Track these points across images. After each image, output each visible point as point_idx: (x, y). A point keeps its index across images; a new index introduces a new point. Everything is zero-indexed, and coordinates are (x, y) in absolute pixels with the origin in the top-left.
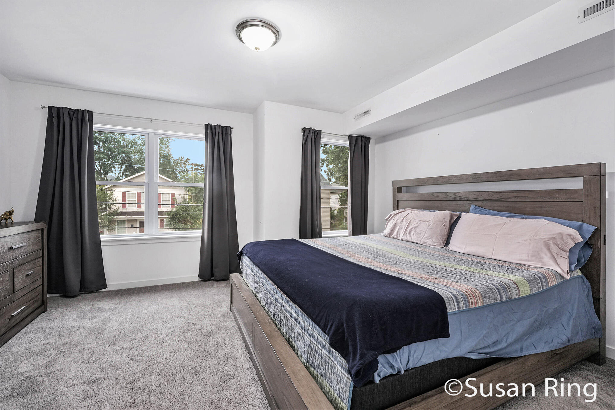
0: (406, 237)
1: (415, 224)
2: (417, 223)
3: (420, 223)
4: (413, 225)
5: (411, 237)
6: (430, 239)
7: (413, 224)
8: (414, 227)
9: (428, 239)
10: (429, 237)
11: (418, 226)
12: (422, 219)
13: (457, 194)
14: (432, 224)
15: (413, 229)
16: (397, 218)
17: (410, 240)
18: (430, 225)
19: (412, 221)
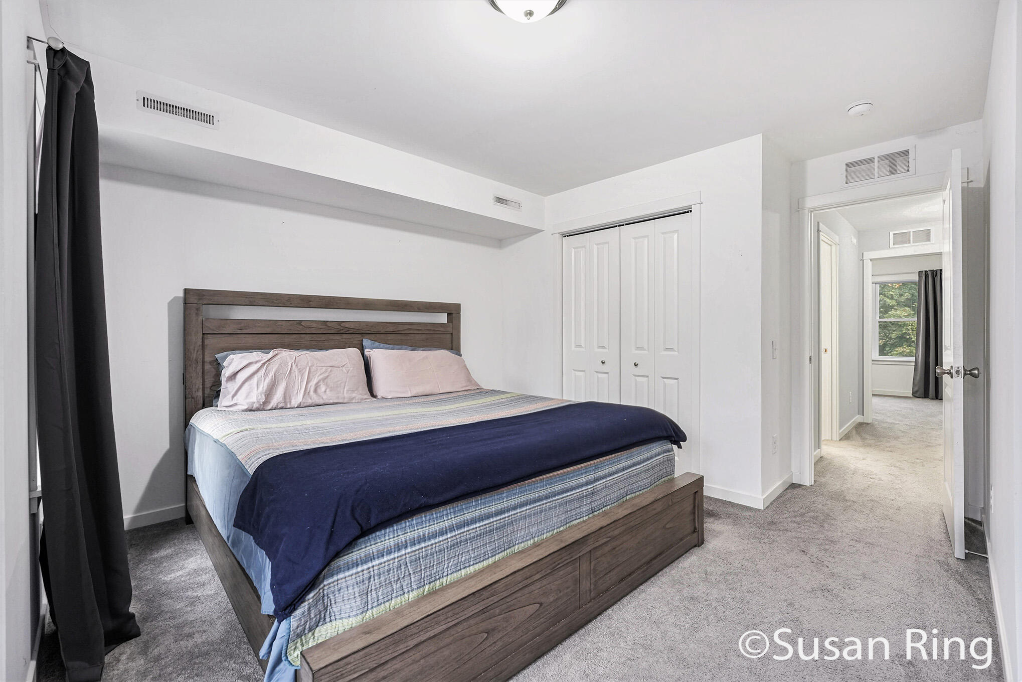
0: (311, 398)
1: (321, 374)
2: (326, 371)
3: (331, 371)
4: (319, 376)
5: (320, 396)
6: (356, 392)
7: (318, 374)
8: (322, 379)
9: (353, 391)
10: (354, 389)
11: (328, 376)
12: (331, 364)
13: (342, 325)
14: (351, 369)
15: (321, 383)
16: (274, 369)
17: (321, 402)
18: (349, 370)
19: (312, 370)
